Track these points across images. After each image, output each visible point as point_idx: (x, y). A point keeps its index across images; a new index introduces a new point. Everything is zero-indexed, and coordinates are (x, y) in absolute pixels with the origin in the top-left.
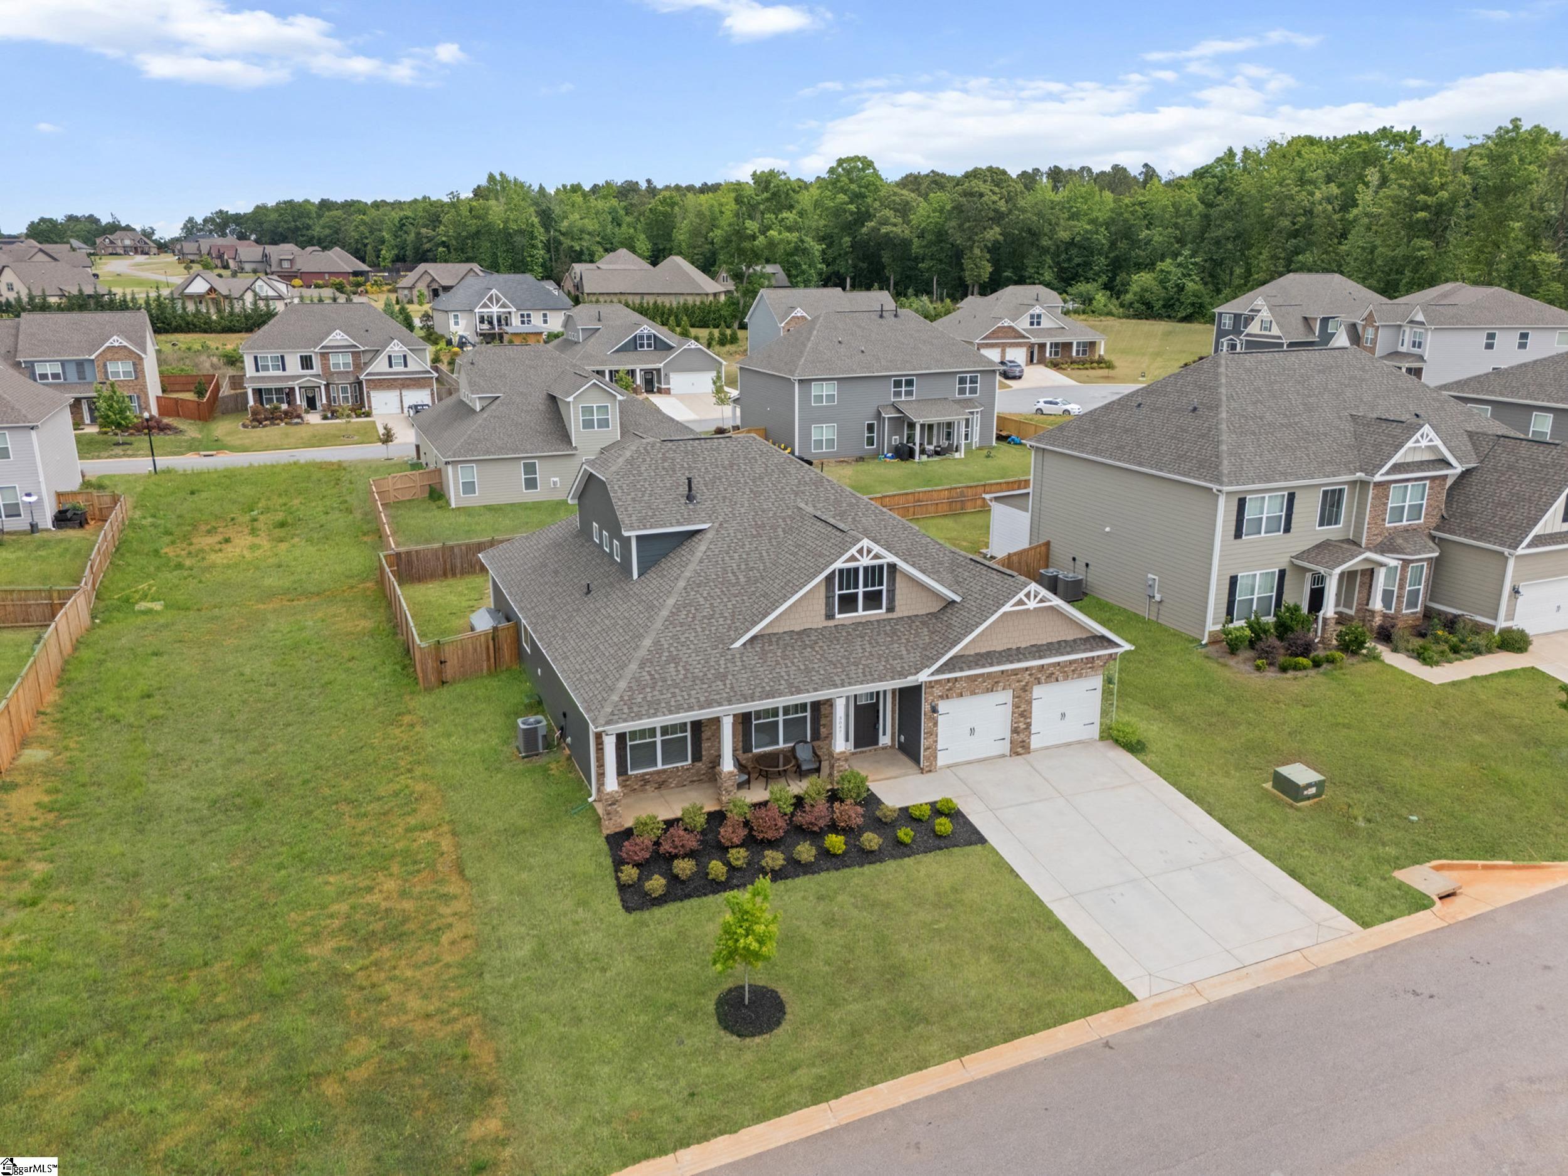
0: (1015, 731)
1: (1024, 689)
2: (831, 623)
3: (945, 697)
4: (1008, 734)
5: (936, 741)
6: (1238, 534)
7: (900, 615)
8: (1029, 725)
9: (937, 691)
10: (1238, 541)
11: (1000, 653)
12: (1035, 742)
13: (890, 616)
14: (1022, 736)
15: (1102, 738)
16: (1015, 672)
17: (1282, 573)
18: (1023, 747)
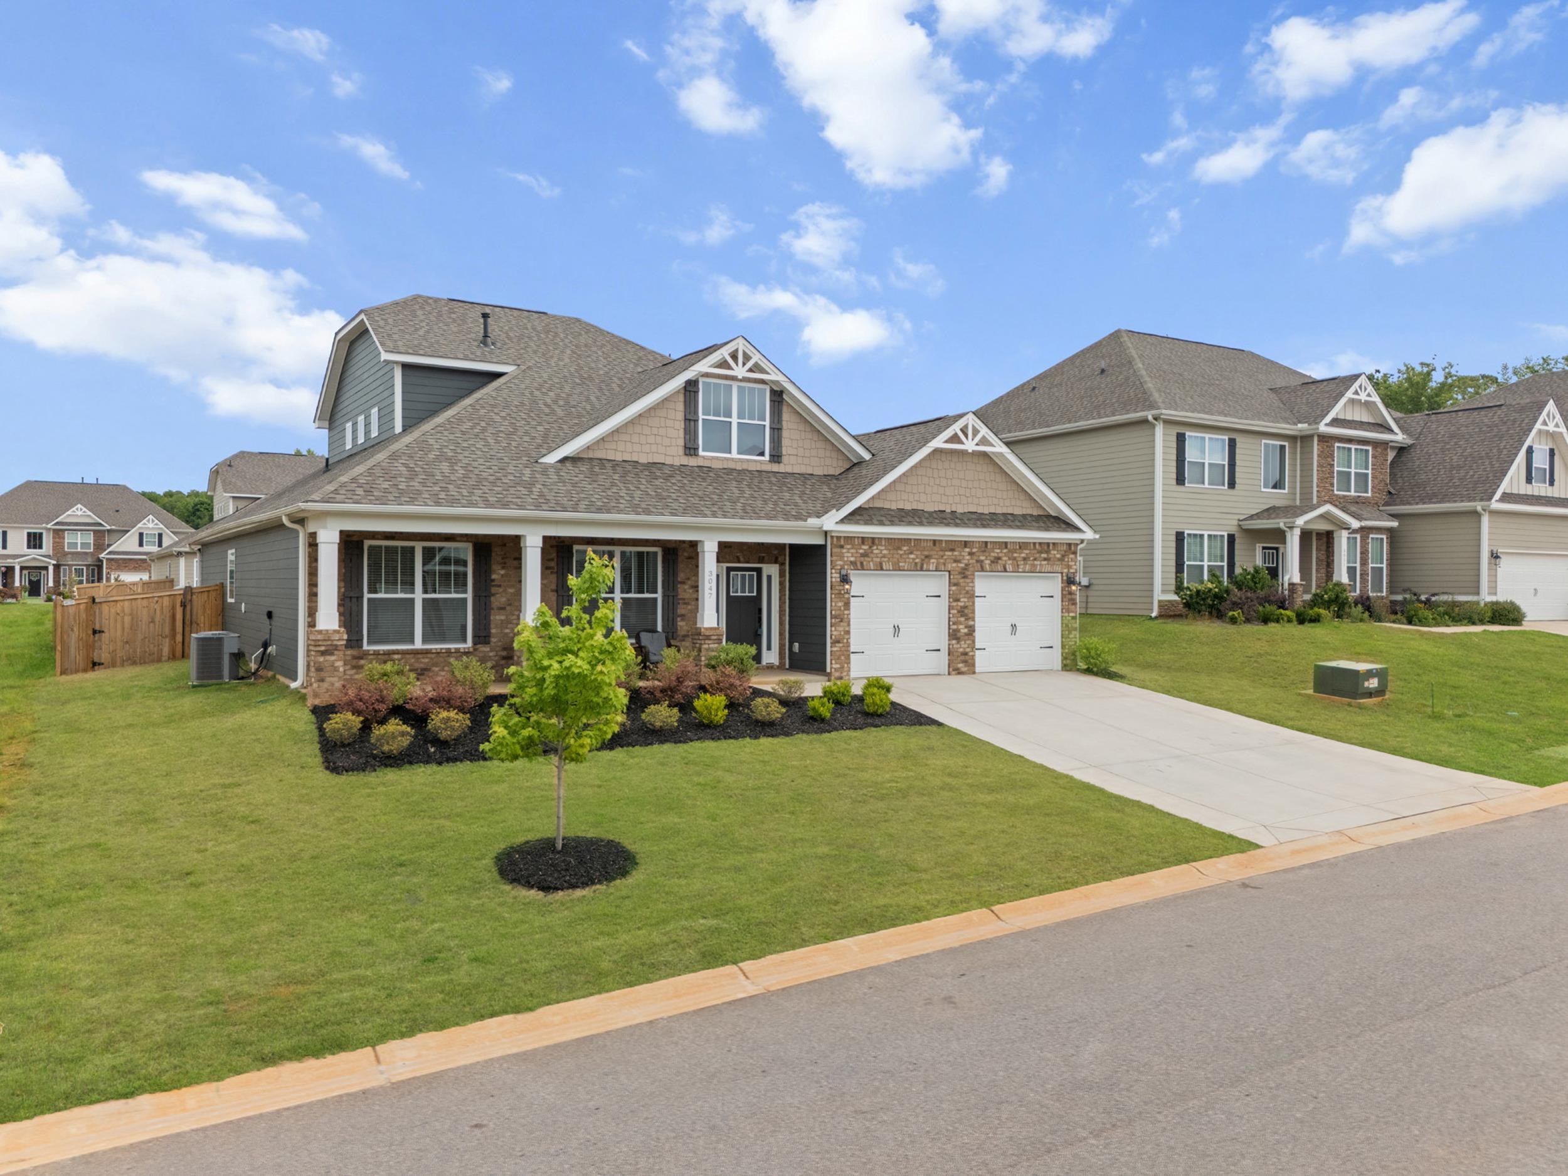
0: (954, 635)
1: (964, 573)
2: (692, 462)
3: (859, 566)
4: (943, 642)
5: (848, 632)
6: (1180, 480)
7: (789, 469)
8: (971, 630)
9: (849, 554)
10: (1180, 488)
11: (930, 513)
12: (981, 661)
13: (775, 468)
14: (963, 646)
15: (1066, 668)
16: (953, 545)
17: (1232, 538)
18: (965, 662)
